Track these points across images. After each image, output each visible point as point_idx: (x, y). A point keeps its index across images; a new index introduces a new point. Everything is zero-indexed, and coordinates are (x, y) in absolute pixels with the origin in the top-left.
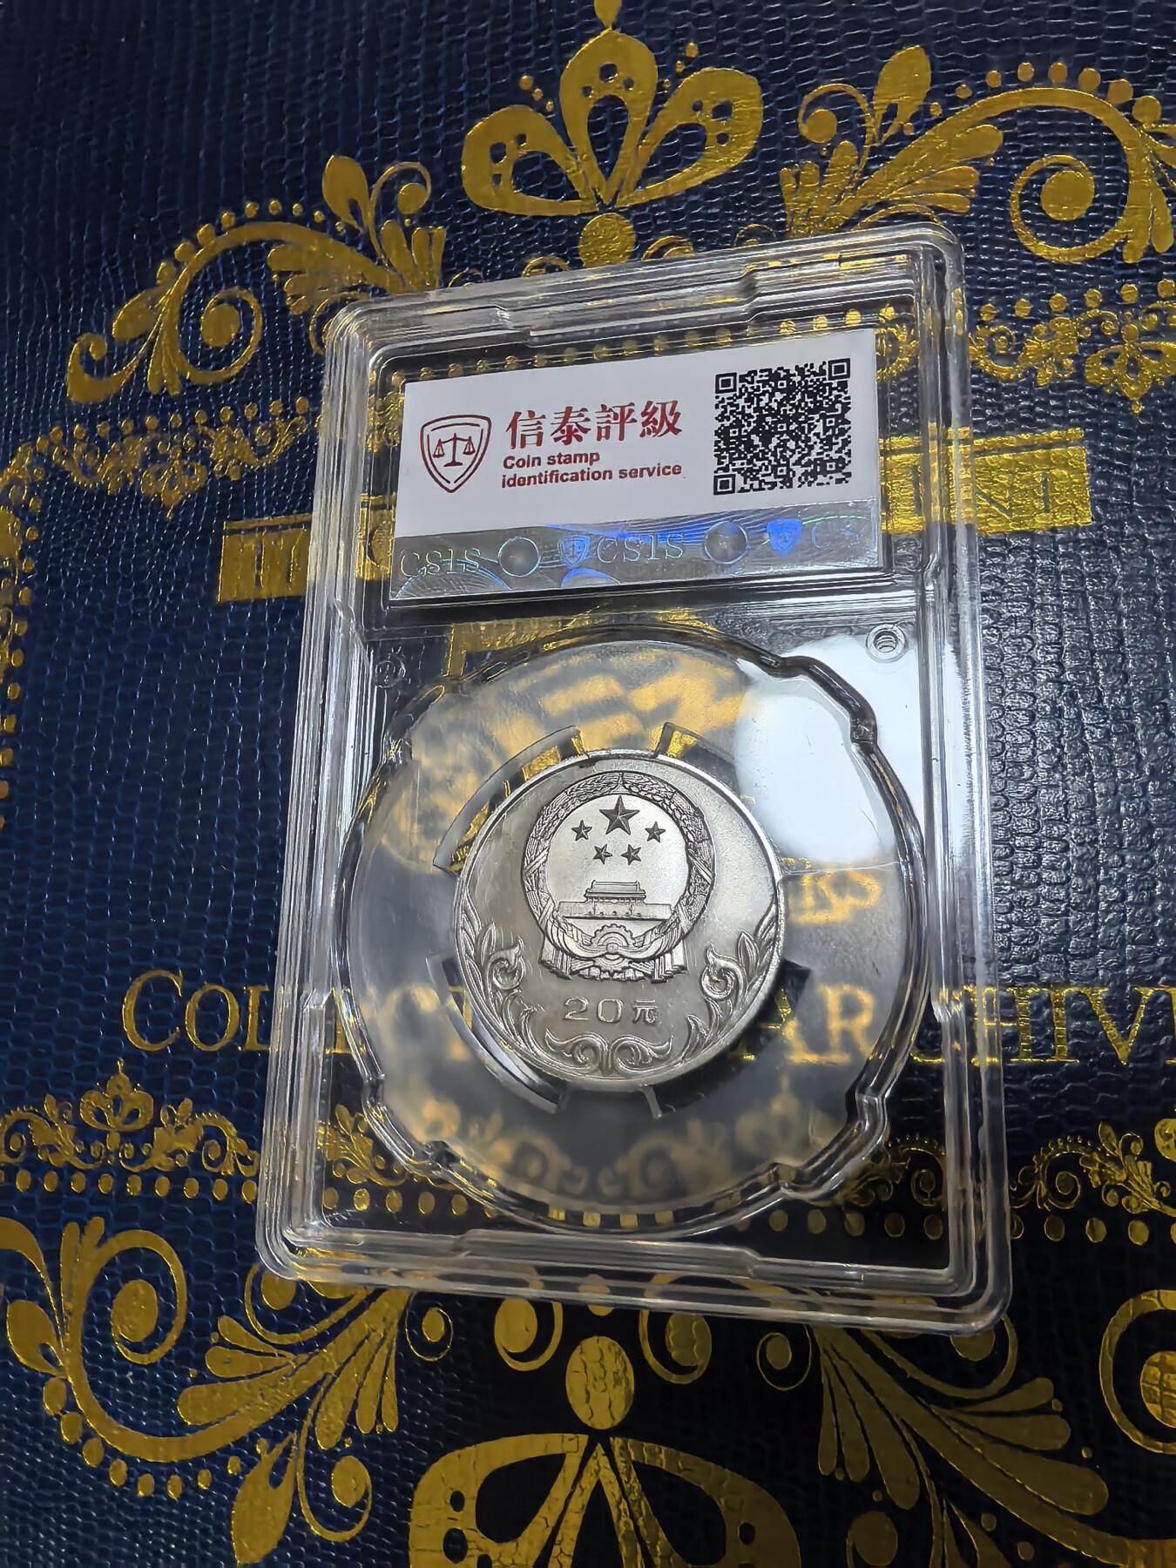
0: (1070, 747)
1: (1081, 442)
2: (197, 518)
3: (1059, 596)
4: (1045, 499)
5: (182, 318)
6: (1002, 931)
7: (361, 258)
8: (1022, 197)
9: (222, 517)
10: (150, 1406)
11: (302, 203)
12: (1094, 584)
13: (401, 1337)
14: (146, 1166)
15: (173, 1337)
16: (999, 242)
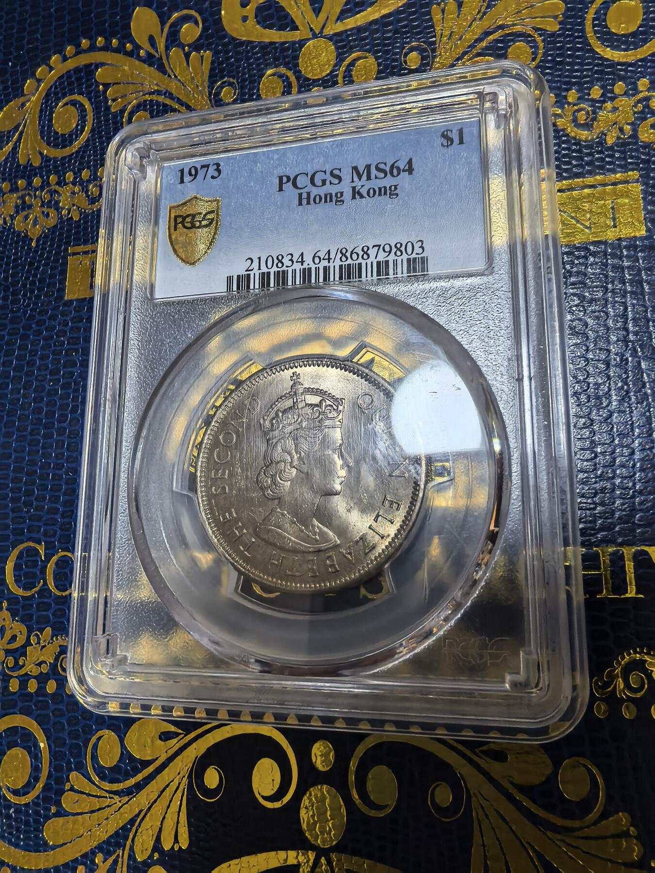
0: (634, 385)
1: (637, 181)
2: (52, 245)
3: (624, 283)
4: (614, 219)
5: (40, 117)
6: (590, 509)
7: (157, 74)
8: (594, 19)
9: (68, 244)
10: (25, 832)
11: (118, 39)
12: (648, 275)
13: (190, 785)
14: (22, 672)
15: (40, 785)
16: (579, 49)
